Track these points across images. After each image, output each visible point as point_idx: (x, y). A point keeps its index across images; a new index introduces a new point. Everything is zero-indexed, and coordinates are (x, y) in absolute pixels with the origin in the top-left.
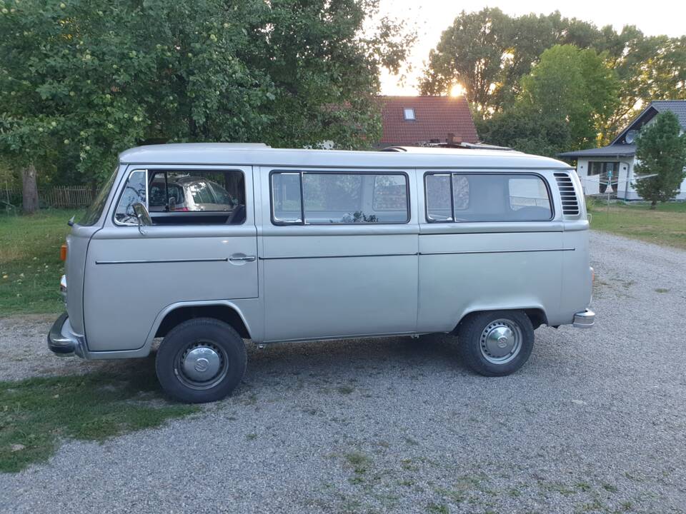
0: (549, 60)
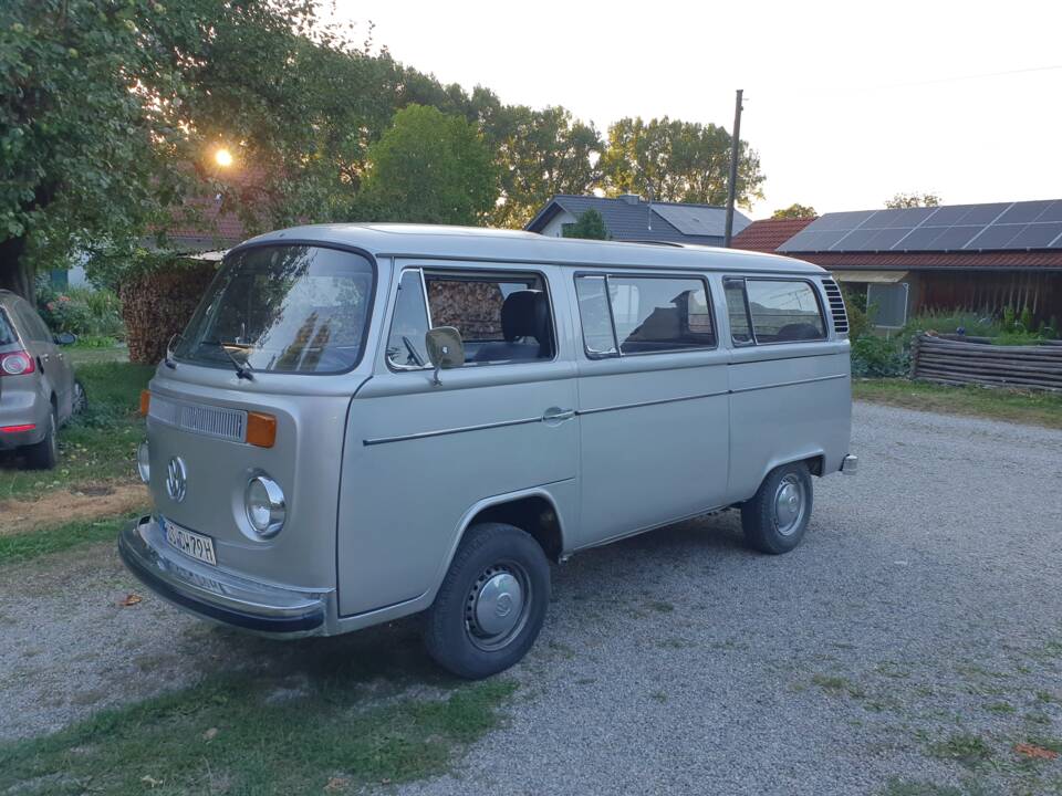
0: (405, 124)
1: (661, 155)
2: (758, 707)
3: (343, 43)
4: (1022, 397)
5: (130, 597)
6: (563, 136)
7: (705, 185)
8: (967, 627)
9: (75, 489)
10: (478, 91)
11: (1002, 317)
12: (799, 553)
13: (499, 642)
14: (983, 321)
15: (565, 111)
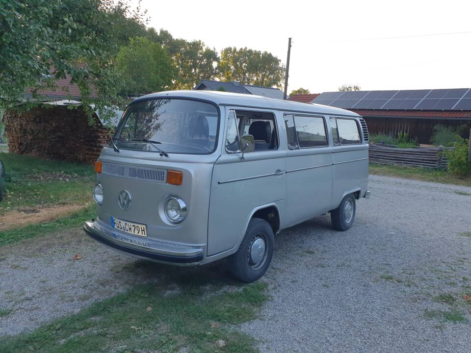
1: (244, 64)
2: (365, 288)
3: (127, 7)
4: (410, 169)
5: (76, 256)
6: (201, 54)
7: (263, 79)
8: (426, 255)
9: (19, 211)
10: (162, 32)
11: (397, 137)
12: (352, 229)
13: (257, 267)
14: (389, 138)
15: (202, 43)
